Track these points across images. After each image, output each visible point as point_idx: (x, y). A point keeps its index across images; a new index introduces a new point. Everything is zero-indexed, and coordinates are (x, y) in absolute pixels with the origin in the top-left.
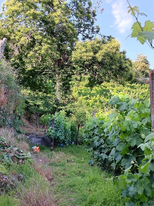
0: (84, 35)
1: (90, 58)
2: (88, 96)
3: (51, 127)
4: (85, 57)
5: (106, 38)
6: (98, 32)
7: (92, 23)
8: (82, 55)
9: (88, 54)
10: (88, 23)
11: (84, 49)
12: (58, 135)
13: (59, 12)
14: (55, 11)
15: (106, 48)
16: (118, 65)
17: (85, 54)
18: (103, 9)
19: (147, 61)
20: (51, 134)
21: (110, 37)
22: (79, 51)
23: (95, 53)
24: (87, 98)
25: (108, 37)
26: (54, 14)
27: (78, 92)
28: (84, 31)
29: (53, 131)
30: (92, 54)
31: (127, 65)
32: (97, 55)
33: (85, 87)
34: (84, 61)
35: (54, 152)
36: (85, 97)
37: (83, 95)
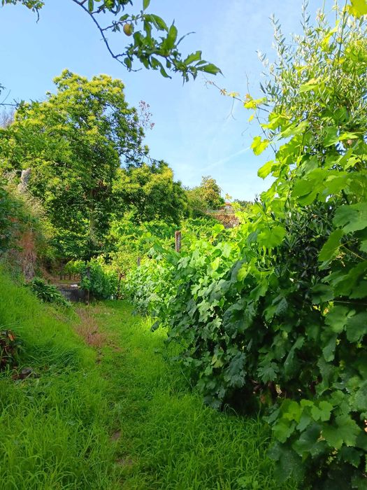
0: (127, 157)
1: (135, 191)
2: (134, 235)
3: (86, 277)
4: (129, 190)
5: (157, 163)
6: (146, 153)
7: (139, 143)
8: (126, 186)
9: (133, 186)
10: (133, 143)
11: (128, 179)
12: (95, 287)
13: (95, 130)
14: (90, 128)
15: (155, 179)
16: (171, 200)
17: (129, 185)
18: (153, 124)
19: (216, 187)
20: (86, 285)
21: (162, 161)
22: (121, 181)
23: (143, 184)
24: (133, 238)
25: (159, 162)
26: (89, 132)
27: (118, 229)
28: (128, 151)
29: (89, 282)
30: (138, 185)
31: (182, 200)
32: (145, 187)
33: (129, 222)
34: (128, 195)
35: (89, 306)
36: (129, 236)
37: (127, 234)
